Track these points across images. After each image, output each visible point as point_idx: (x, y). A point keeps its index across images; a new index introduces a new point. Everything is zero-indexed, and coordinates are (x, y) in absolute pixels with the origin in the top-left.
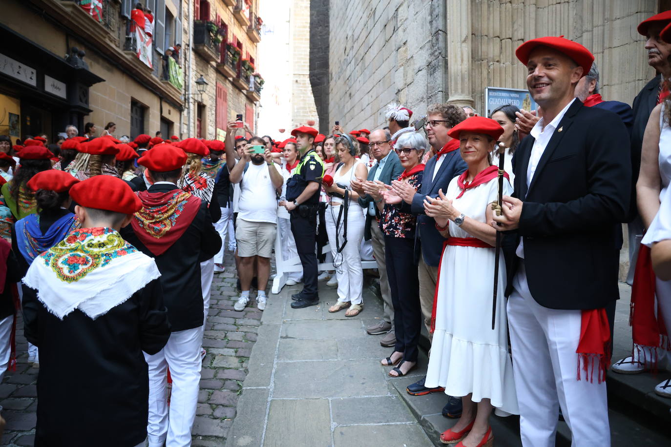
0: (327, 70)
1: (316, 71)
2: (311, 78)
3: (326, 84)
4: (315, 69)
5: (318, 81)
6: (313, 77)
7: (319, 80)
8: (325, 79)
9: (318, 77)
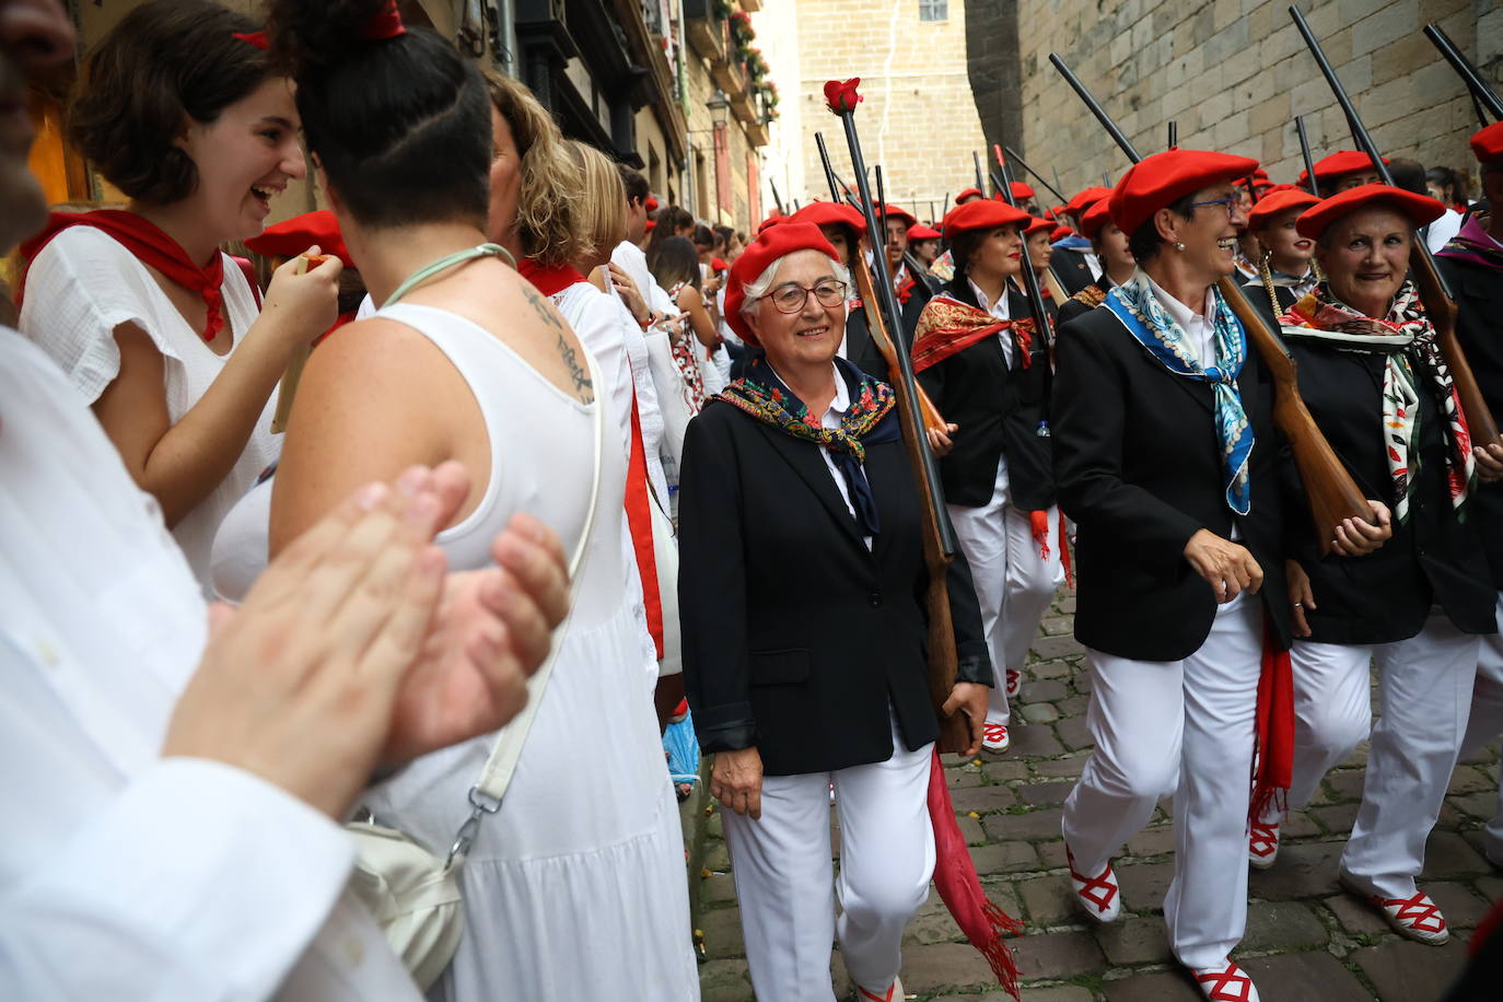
0: (1014, 53)
1: (984, 59)
2: (973, 76)
3: (1010, 87)
4: (981, 55)
5: (992, 81)
6: (978, 74)
7: (994, 78)
8: (1009, 76)
9: (991, 71)
